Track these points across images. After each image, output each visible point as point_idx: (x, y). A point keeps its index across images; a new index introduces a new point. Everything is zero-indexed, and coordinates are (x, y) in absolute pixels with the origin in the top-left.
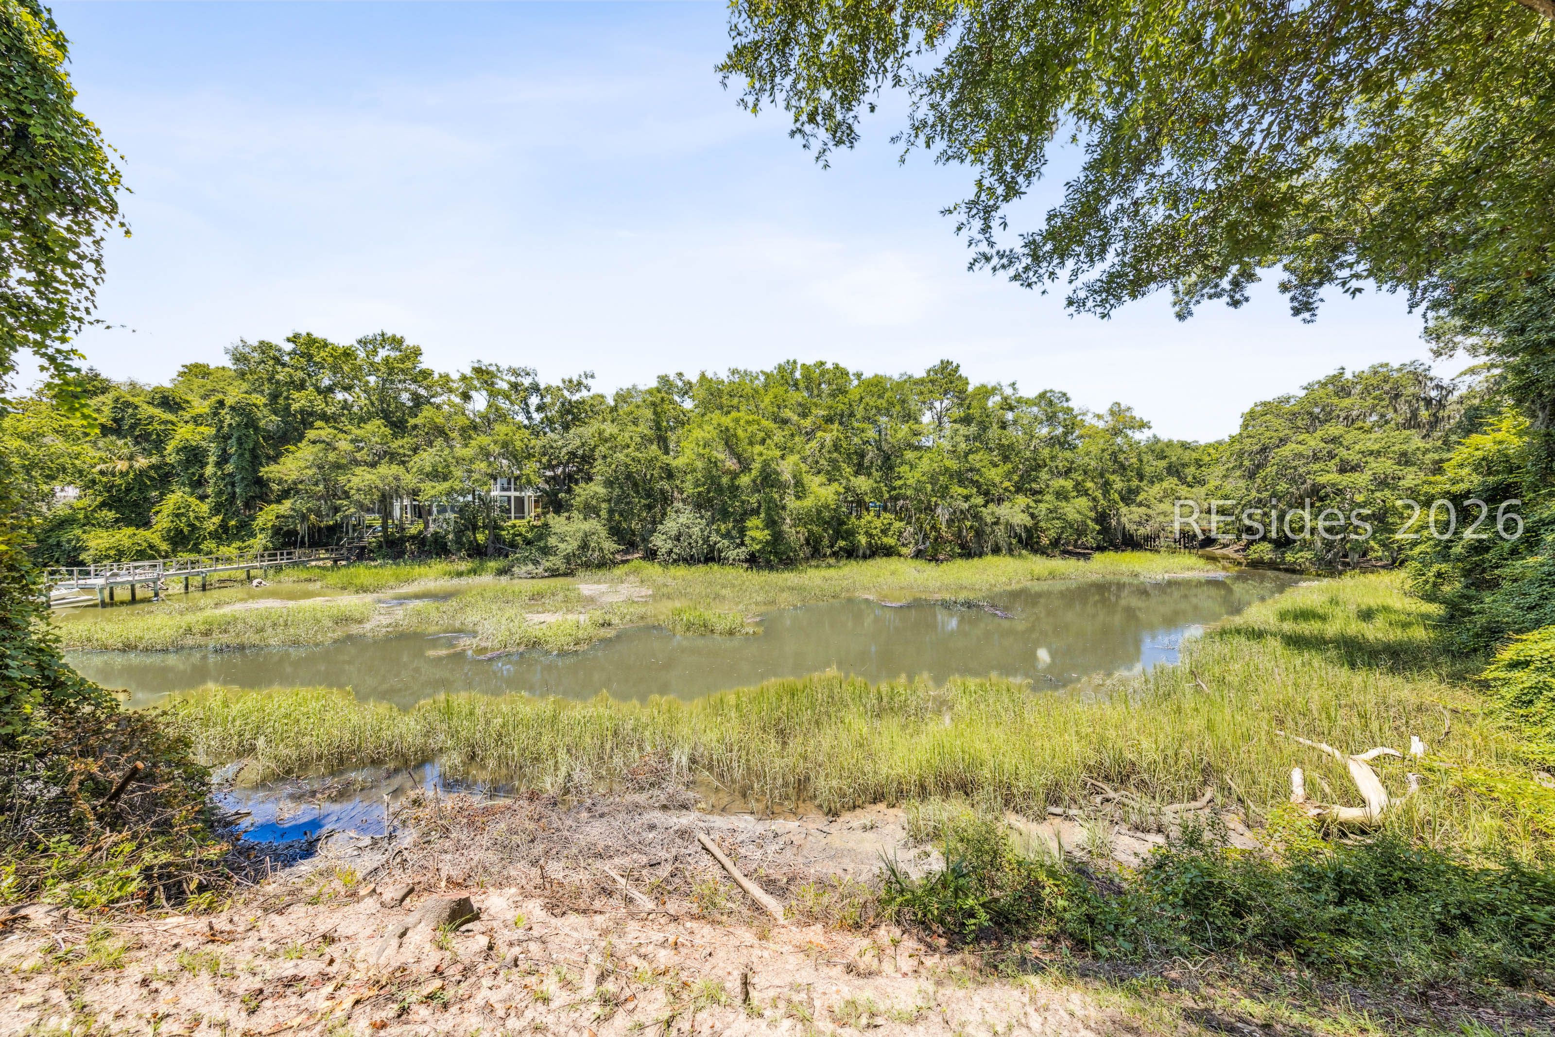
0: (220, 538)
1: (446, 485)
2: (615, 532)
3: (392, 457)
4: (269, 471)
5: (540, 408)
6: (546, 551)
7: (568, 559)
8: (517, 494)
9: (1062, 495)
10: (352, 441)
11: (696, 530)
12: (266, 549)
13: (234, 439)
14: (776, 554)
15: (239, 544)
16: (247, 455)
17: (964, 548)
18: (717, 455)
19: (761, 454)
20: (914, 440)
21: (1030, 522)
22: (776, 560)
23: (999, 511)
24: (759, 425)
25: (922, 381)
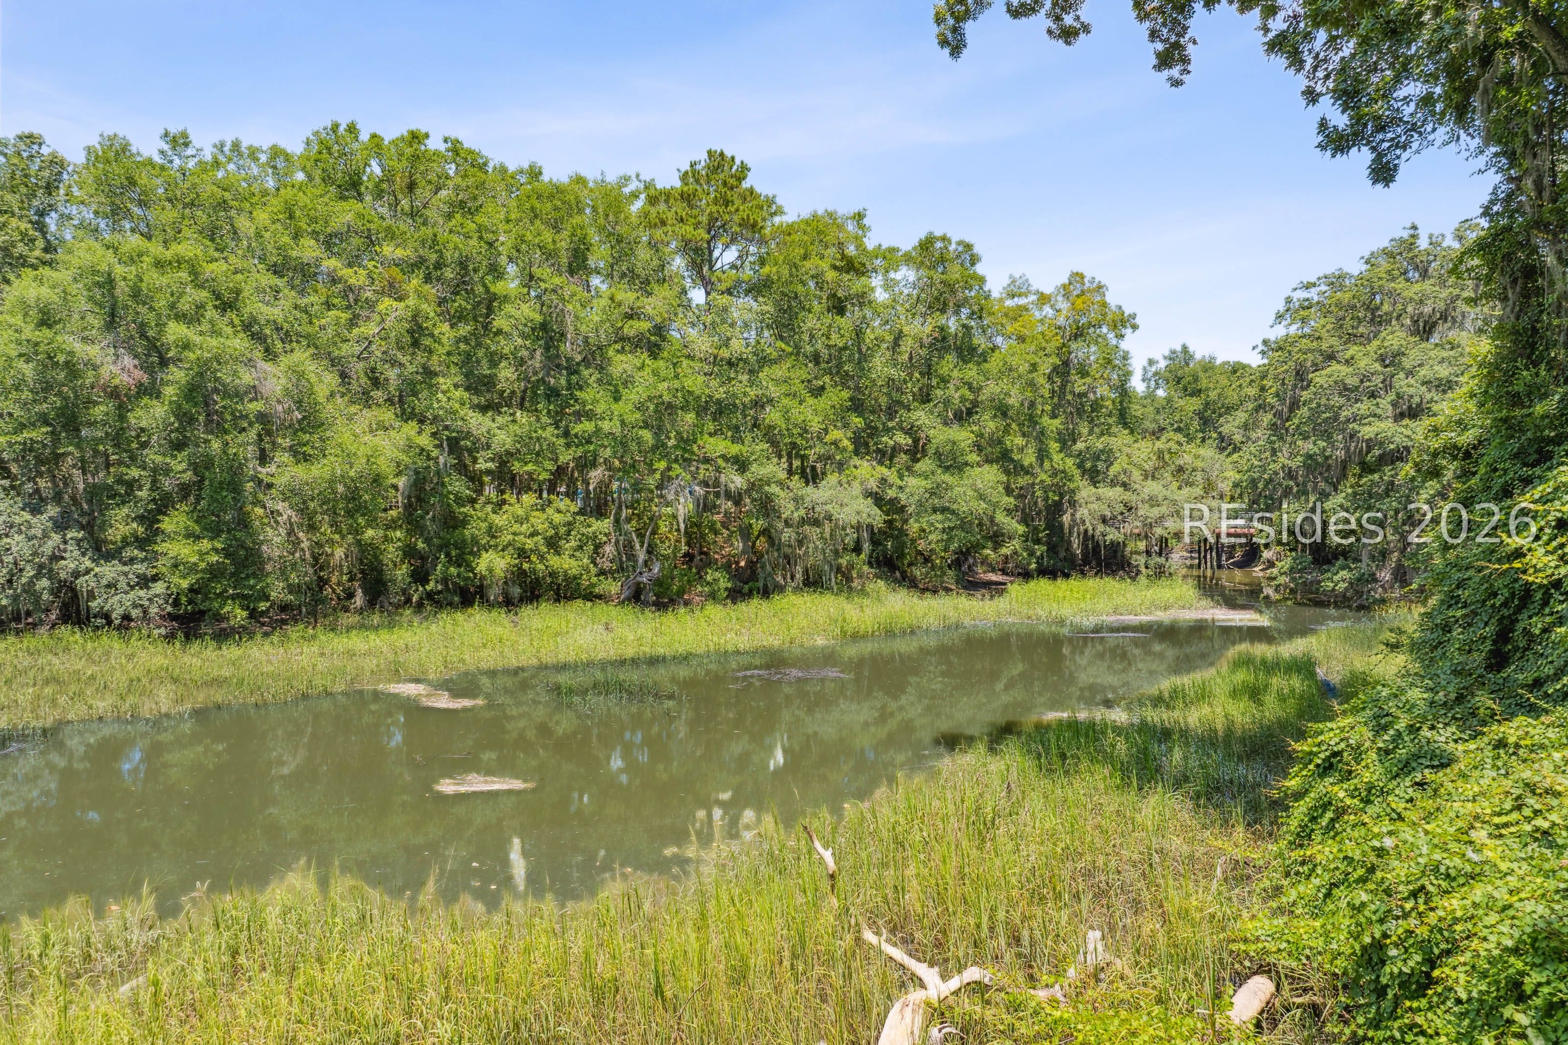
9: (952, 462)
17: (753, 577)
18: (78, 347)
19: (186, 346)
20: (632, 328)
21: (877, 518)
22: (240, 615)
23: (813, 494)
24: (194, 273)
25: (667, 195)
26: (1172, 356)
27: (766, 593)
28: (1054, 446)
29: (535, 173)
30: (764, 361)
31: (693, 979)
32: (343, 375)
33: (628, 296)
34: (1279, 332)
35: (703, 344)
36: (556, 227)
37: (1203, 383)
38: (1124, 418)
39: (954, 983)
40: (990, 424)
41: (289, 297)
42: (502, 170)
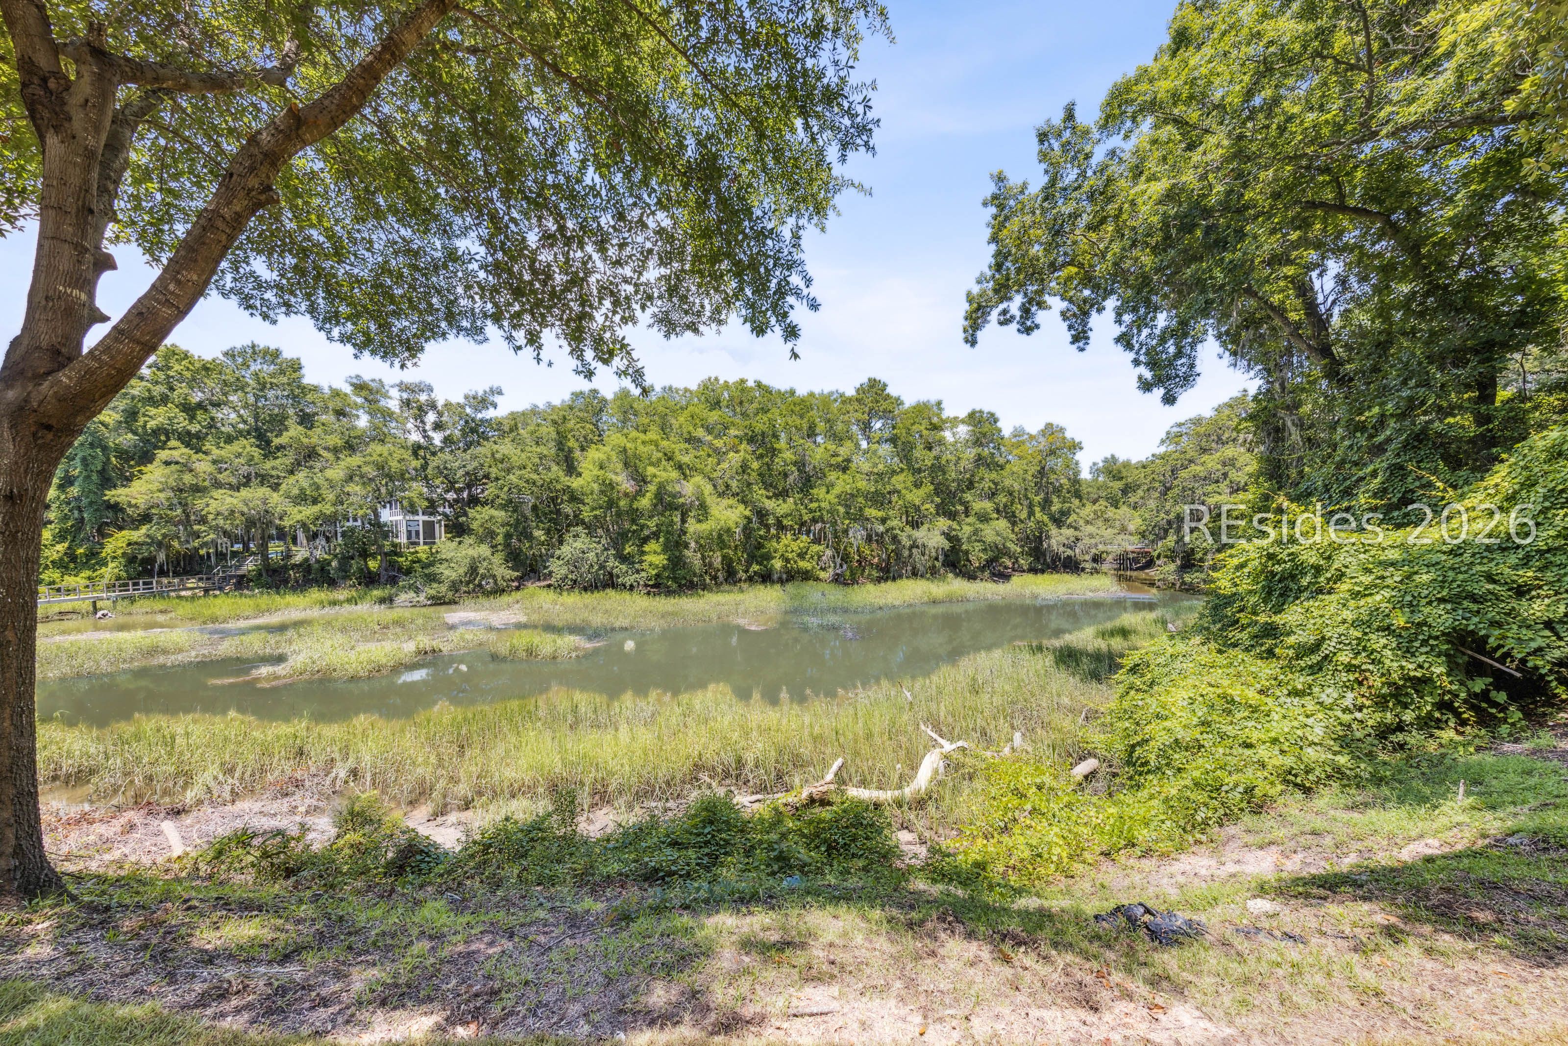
0: (66, 568)
1: (316, 509)
2: (514, 558)
3: (263, 479)
4: (118, 494)
5: (438, 426)
6: (432, 578)
7: (455, 586)
8: (426, 518)
9: (984, 518)
10: (214, 462)
11: (591, 555)
12: (118, 578)
13: (78, 460)
14: (675, 579)
15: (88, 573)
16: (95, 477)
17: (888, 571)
18: (614, 477)
19: (655, 476)
20: (833, 461)
21: (947, 545)
22: (675, 586)
23: (916, 534)
24: (657, 446)
25: (850, 400)
26: (1106, 461)
27: (894, 579)
28: (1037, 509)
29: (792, 392)
30: (894, 472)
31: (850, 736)
32: (715, 486)
33: (832, 447)
34: (1162, 449)
35: (866, 467)
36: (802, 417)
37: (1124, 474)
38: (1078, 495)
39: (954, 746)
40: (1002, 499)
41: (693, 453)
42: (779, 391)
